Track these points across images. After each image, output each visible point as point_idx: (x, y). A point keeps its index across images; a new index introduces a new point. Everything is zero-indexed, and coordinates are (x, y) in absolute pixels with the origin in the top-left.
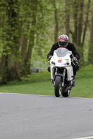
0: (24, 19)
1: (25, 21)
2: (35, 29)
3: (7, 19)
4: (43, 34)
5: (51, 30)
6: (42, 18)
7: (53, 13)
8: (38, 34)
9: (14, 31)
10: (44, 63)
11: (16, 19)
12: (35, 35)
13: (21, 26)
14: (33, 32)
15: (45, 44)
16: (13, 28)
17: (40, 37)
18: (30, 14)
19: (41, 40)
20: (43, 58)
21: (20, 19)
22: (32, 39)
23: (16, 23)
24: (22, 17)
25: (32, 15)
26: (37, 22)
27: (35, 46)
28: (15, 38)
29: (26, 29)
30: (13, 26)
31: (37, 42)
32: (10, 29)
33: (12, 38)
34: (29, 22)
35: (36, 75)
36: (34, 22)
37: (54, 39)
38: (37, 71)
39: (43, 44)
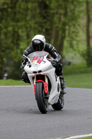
4: (74, 25)
6: (74, 10)
7: (85, 5)
8: (70, 26)
10: (75, 55)
11: (48, 11)
15: (76, 36)
20: (75, 50)
21: (52, 11)
24: (54, 9)
26: (69, 14)
29: (57, 21)
32: (42, 21)
33: (44, 30)
34: (61, 14)
35: (68, 68)
37: (85, 31)
38: (69, 63)
39: (74, 37)
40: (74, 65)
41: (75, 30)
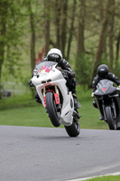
2: (6, 39)
4: (15, 45)
5: (27, 40)
6: (14, 25)
7: (28, 18)
8: (9, 47)
10: (17, 83)
12: (6, 48)
14: (2, 44)
15: (18, 59)
17: (12, 50)
19: (14, 54)
20: (16, 77)
25: (1, 21)
26: (8, 30)
27: (6, 62)
31: (8, 57)
35: (8, 100)
36: (3, 31)
37: (29, 52)
38: (9, 95)
39: (15, 60)
40: (15, 96)
41: (16, 51)
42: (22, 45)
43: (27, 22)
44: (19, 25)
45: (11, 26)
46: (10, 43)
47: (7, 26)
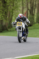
0: (9, 4)
1: (10, 5)
2: (14, 8)
3: (2, 4)
9: (5, 9)
12: (14, 11)
13: (8, 7)
14: (13, 10)
16: (5, 8)
17: (16, 12)
18: (11, 2)
19: (17, 13)
22: (13, 13)
23: (6, 6)
25: (12, 2)
27: (14, 16)
28: (5, 12)
30: (4, 7)
31: (15, 14)
36: (13, 6)
42: (19, 10)
43: (21, 3)
44: (18, 3)
45: (16, 4)
46: (15, 10)
47: (14, 4)
